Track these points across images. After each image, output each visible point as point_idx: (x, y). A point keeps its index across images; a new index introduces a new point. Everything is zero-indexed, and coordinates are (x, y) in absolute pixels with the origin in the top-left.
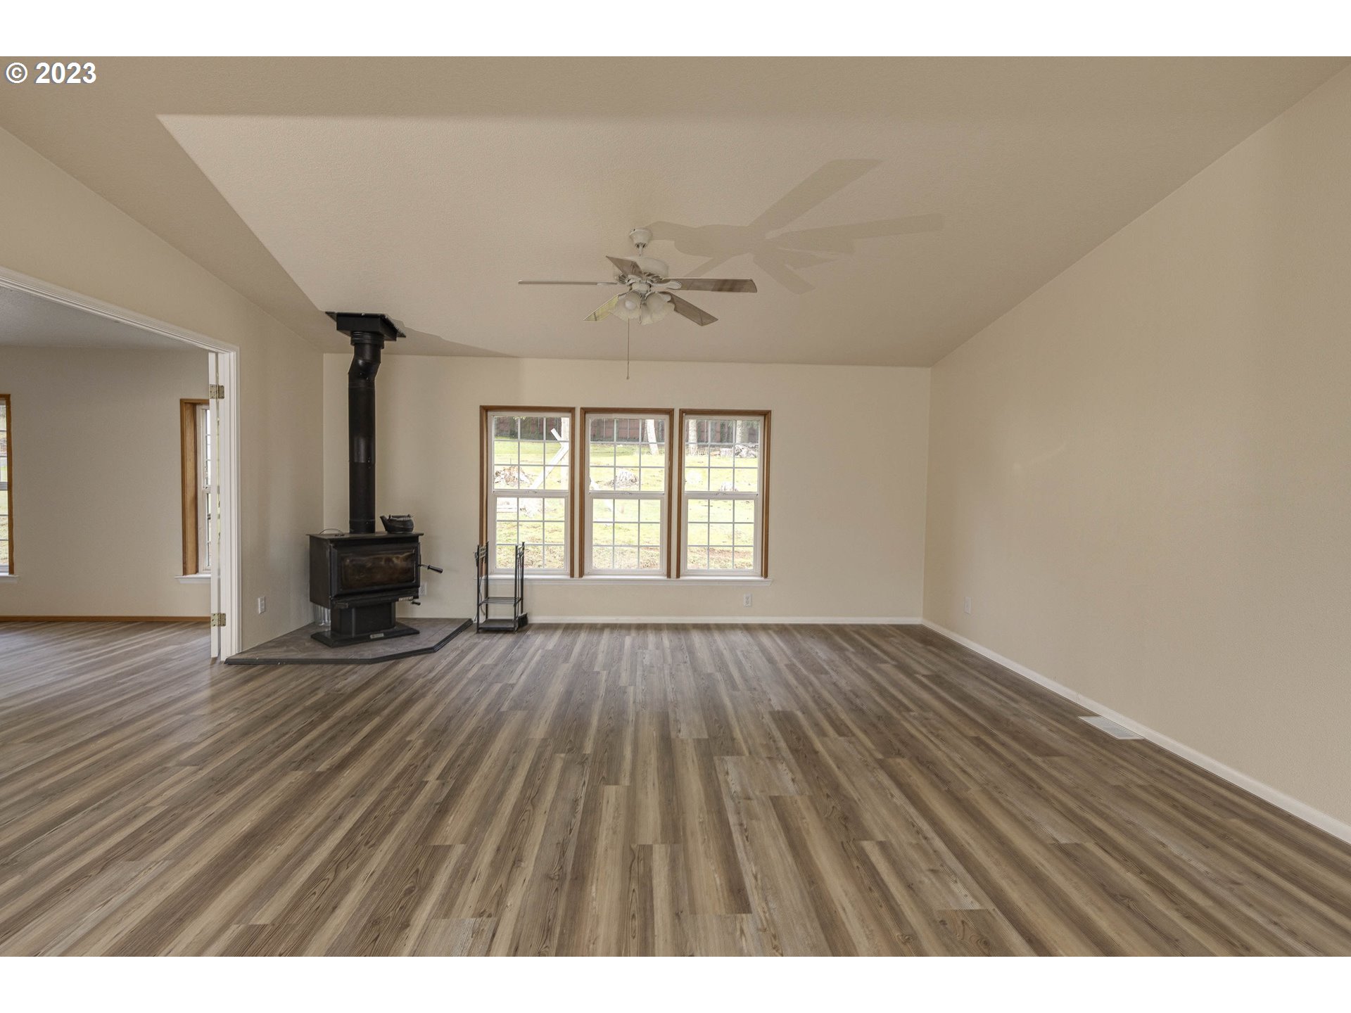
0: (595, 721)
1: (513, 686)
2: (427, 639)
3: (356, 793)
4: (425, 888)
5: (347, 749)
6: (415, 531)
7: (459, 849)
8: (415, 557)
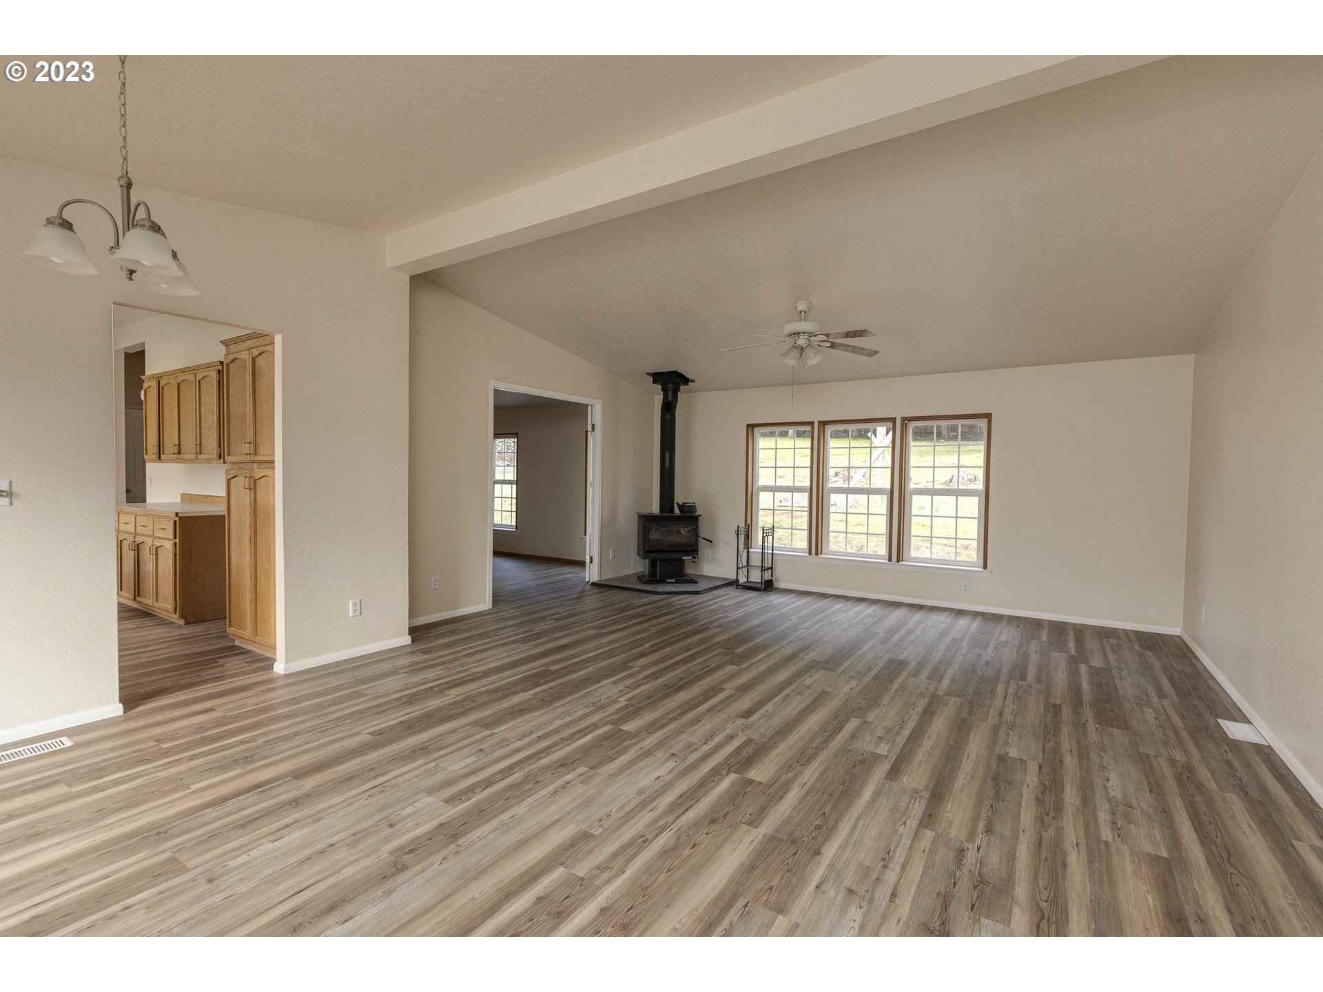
0: (758, 641)
1: (728, 617)
2: (701, 586)
3: (610, 643)
4: (613, 676)
5: (620, 627)
6: (697, 514)
7: (638, 668)
8: (695, 532)
